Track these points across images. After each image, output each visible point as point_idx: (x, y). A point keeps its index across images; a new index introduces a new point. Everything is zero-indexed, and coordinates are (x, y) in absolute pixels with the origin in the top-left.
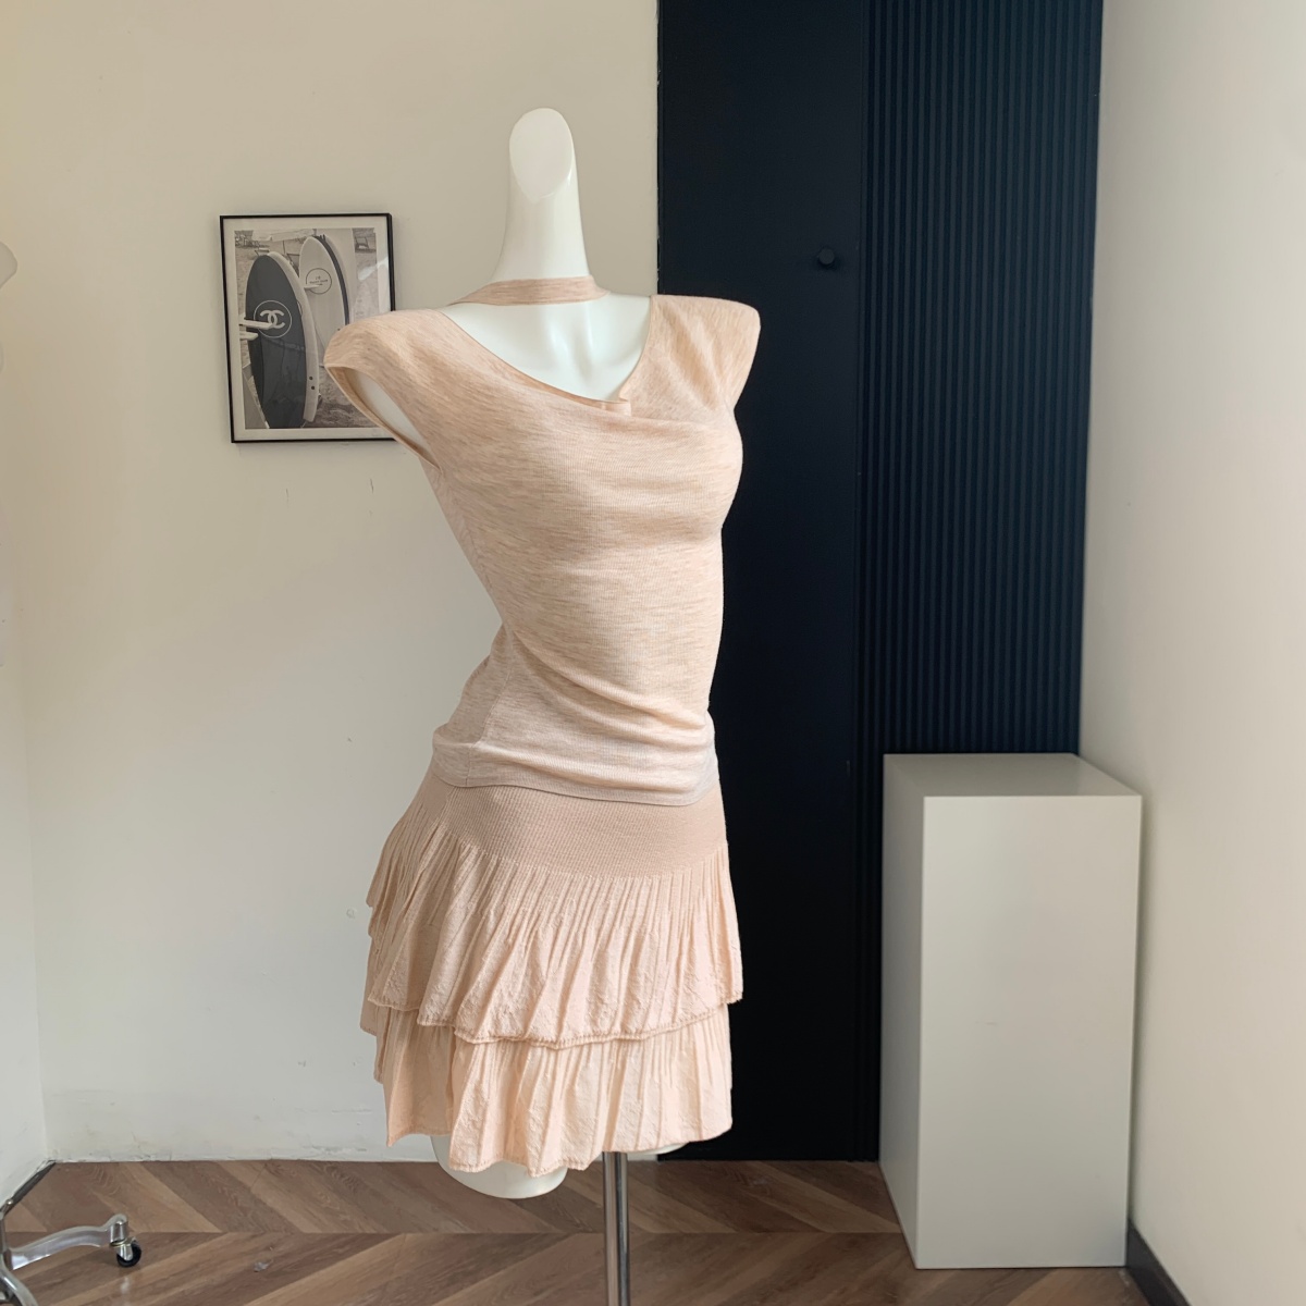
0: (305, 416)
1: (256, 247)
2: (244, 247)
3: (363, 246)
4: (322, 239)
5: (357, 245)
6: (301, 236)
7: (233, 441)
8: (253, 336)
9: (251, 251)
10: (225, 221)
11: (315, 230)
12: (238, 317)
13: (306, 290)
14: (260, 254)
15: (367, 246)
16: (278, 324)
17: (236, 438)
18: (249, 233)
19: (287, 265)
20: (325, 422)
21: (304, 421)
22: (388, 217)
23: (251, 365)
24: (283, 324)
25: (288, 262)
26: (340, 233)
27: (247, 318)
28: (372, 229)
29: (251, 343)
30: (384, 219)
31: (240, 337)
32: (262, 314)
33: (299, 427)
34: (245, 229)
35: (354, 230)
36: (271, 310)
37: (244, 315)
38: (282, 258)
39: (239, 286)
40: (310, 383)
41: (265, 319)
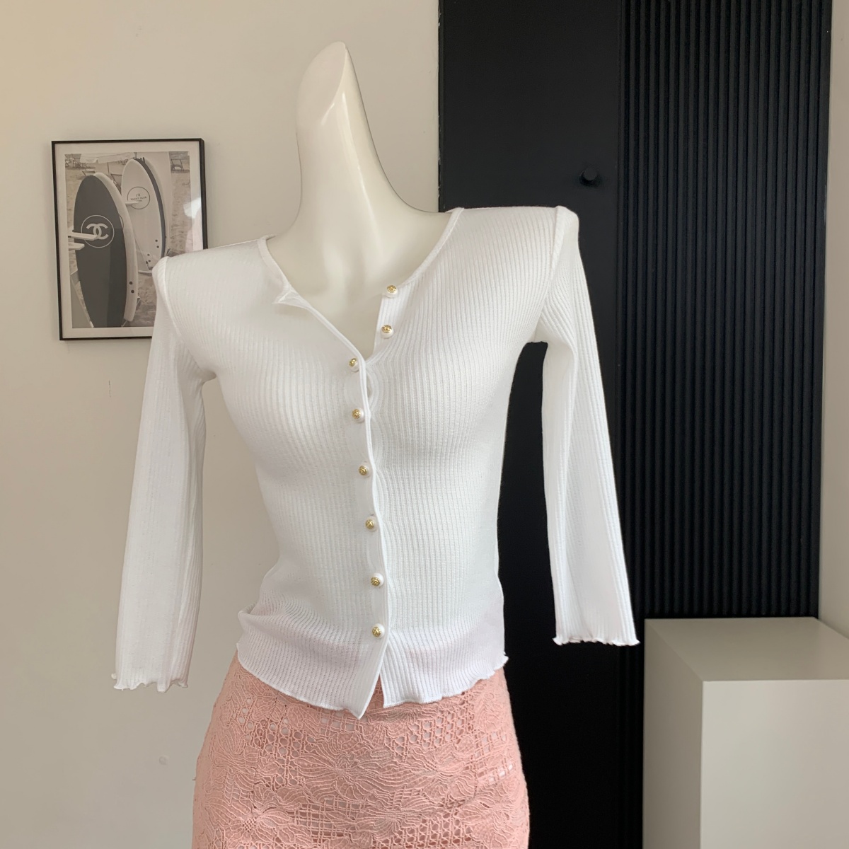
0: (126, 317)
1: (83, 168)
2: (74, 168)
3: (178, 166)
4: (142, 162)
5: (173, 166)
6: (124, 159)
7: (61, 339)
8: (80, 246)
9: (80, 172)
10: (57, 146)
11: (136, 153)
12: (67, 229)
13: (127, 205)
14: (87, 174)
15: (181, 167)
16: (102, 236)
17: (64, 337)
18: (77, 157)
19: (111, 184)
20: (143, 321)
21: (125, 321)
22: (201, 142)
23: (79, 272)
24: (107, 236)
25: (112, 181)
26: (158, 156)
27: (73, 231)
28: (187, 152)
29: (77, 252)
30: (197, 144)
31: (69, 248)
32: (88, 227)
33: (120, 326)
34: (74, 153)
35: (171, 153)
36: (97, 223)
37: (72, 228)
38: (108, 179)
39: (68, 202)
40: (130, 288)
41: (90, 232)
